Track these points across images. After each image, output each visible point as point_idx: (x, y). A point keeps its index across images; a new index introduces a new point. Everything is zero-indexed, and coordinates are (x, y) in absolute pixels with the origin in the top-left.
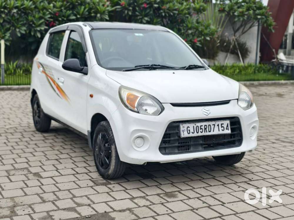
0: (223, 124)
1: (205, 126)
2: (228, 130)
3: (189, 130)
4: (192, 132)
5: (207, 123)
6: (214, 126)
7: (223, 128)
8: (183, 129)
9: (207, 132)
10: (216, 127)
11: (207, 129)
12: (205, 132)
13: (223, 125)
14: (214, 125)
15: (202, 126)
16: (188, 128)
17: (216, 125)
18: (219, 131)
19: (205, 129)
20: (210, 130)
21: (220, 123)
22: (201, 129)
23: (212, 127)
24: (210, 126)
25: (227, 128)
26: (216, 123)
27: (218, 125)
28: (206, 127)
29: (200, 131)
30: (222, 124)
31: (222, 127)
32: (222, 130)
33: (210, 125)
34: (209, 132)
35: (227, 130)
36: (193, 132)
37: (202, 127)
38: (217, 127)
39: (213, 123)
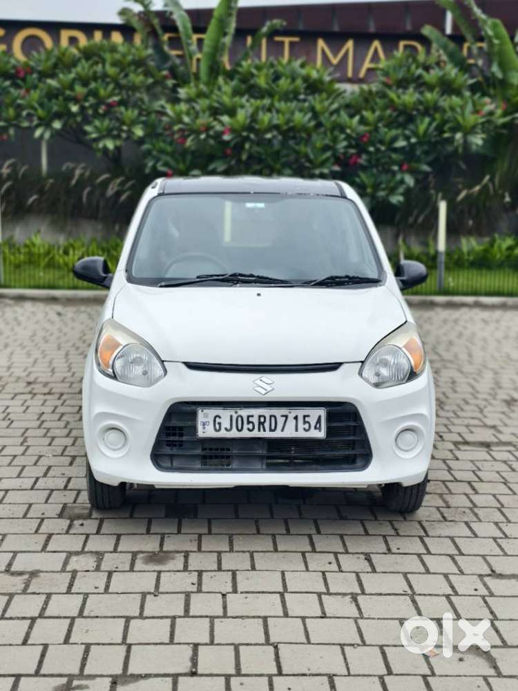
0: (308, 416)
1: (260, 416)
2: (320, 431)
3: (220, 424)
4: (226, 429)
5: (266, 412)
6: (284, 418)
7: (307, 426)
8: (205, 420)
9: (264, 430)
10: (291, 423)
11: (267, 425)
12: (259, 430)
13: (307, 419)
14: (286, 417)
15: (252, 416)
16: (218, 420)
17: (291, 416)
18: (297, 430)
19: (260, 423)
20: (273, 428)
21: (301, 412)
22: (249, 422)
23: (281, 421)
24: (273, 419)
25: (318, 426)
26: (290, 413)
27: (296, 418)
28: (262, 420)
29: (246, 426)
30: (305, 417)
31: (305, 422)
32: (305, 429)
33: (275, 417)
34: (271, 430)
35: (318, 430)
36: (229, 427)
37: (251, 419)
38: (294, 421)
39: (284, 411)
